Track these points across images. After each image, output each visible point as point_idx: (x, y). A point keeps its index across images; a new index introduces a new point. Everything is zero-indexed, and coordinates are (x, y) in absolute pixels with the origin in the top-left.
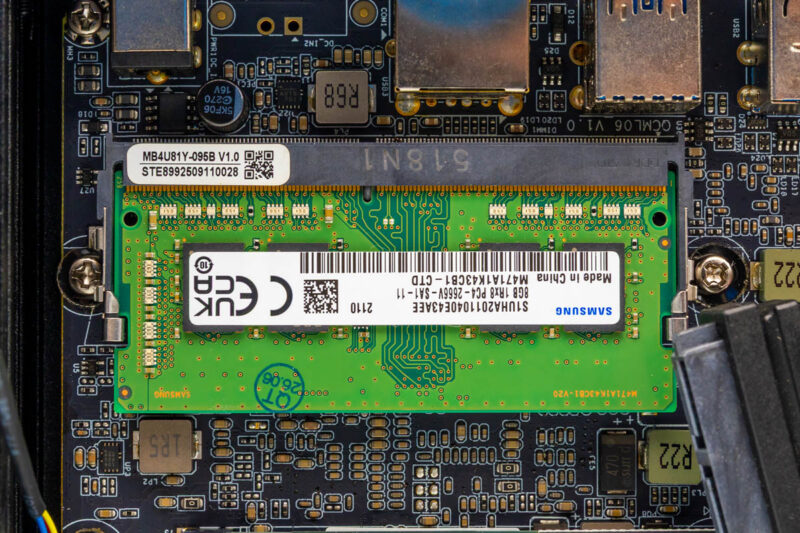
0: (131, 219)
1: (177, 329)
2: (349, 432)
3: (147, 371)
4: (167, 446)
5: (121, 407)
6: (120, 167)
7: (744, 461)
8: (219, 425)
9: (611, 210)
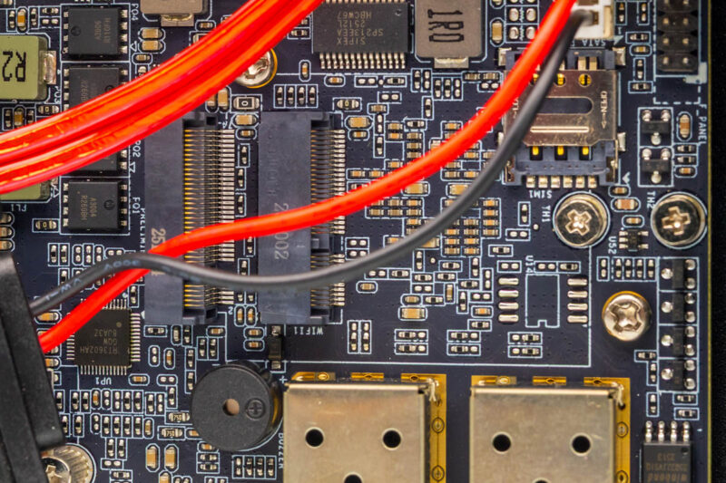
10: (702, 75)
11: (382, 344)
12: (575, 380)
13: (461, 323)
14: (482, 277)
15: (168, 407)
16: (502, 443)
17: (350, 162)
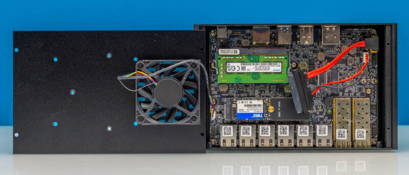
0: (219, 59)
1: (225, 73)
2: (247, 86)
3: (222, 78)
4: (223, 87)
5: (218, 82)
6: (218, 52)
7: (296, 89)
8: (230, 85)
9: (280, 57)
10: (376, 66)
11: (343, 95)
12: (363, 98)
13: (351, 92)
14: (354, 87)
15: (320, 102)
16: (359, 104)
17: (340, 75)
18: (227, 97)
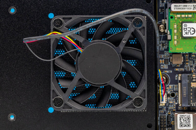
0: (172, 17)
1: (180, 37)
3: (175, 45)
4: (177, 59)
5: (170, 51)
6: (170, 8)
8: (187, 55)
18: (182, 73)
